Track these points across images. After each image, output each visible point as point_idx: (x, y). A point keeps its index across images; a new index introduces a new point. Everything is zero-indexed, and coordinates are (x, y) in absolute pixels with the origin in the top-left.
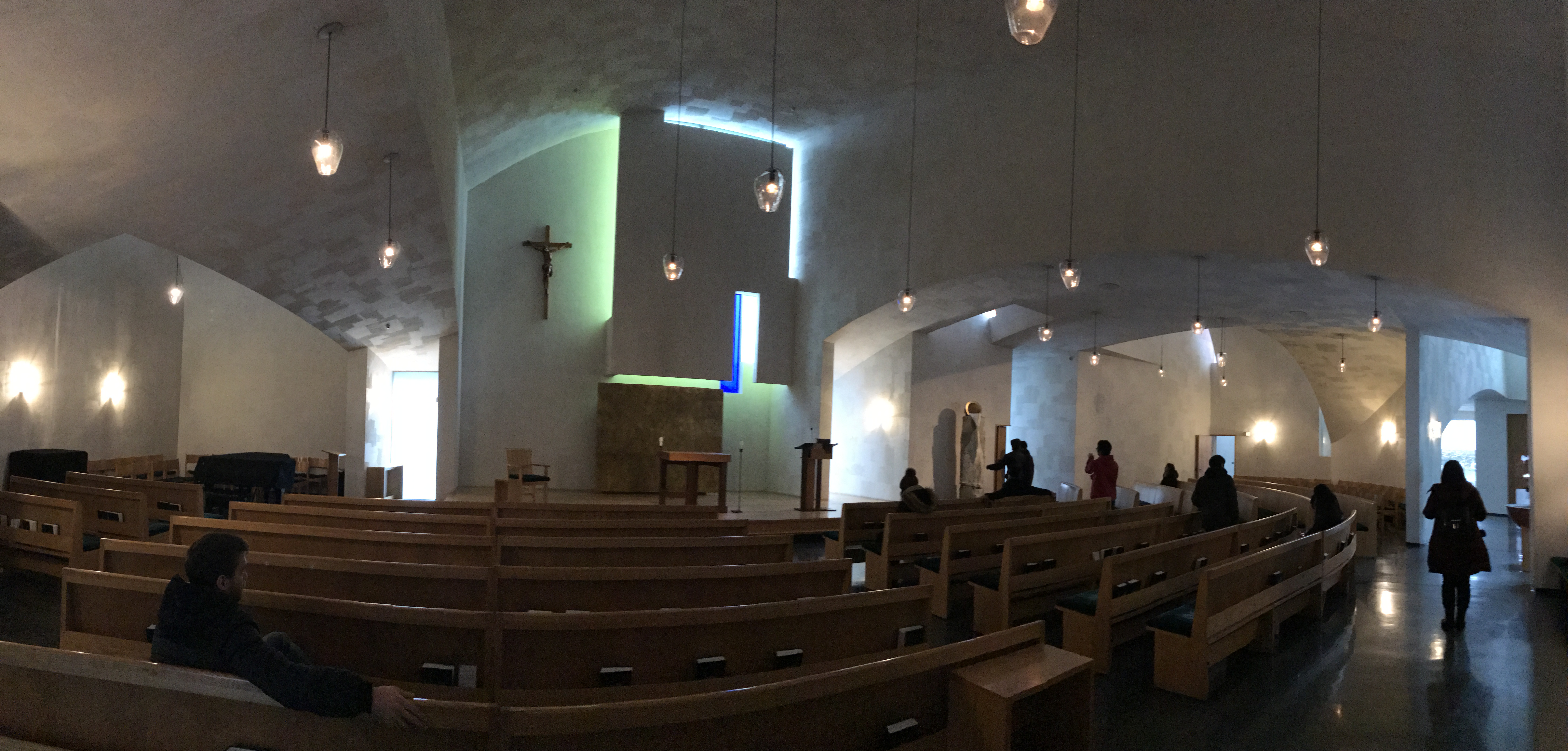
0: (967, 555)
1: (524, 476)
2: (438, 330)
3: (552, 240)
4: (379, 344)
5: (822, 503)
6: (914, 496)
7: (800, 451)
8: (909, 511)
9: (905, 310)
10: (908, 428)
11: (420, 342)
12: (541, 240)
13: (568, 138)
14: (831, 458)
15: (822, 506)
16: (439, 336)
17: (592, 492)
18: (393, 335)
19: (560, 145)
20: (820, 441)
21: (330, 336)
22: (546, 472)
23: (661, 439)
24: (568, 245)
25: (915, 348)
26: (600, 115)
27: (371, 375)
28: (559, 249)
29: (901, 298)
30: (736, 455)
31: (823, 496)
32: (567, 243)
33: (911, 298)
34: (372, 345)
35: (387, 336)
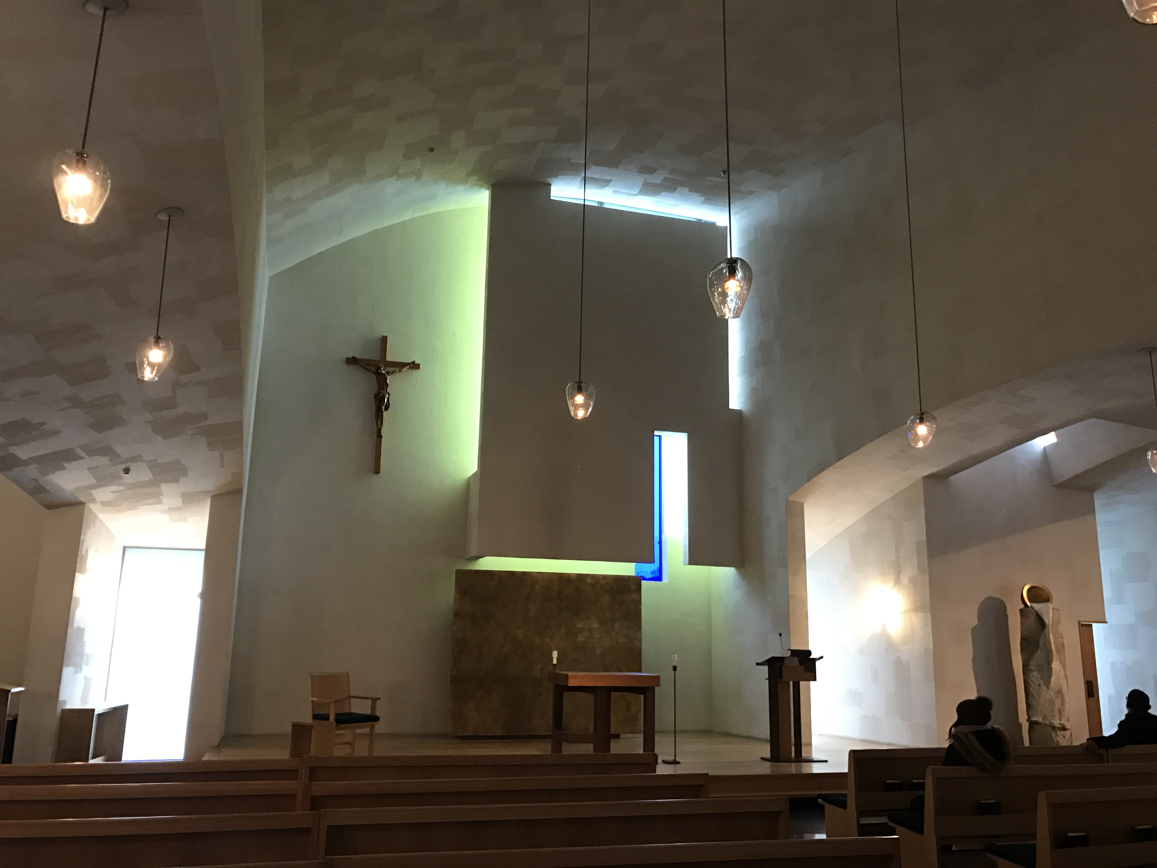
0: (1082, 842)
1: (337, 715)
2: (210, 484)
3: (389, 358)
4: (106, 499)
5: (804, 749)
6: (973, 738)
7: (766, 668)
8: (964, 763)
9: (921, 444)
10: (930, 629)
11: (178, 502)
12: (373, 355)
13: (416, 215)
14: (814, 678)
15: (804, 755)
16: (211, 494)
17: (444, 736)
18: (132, 487)
19: (405, 222)
20: (794, 653)
21: (15, 481)
22: (373, 708)
23: (555, 654)
24: (415, 366)
25: (929, 504)
26: (461, 188)
27: (87, 551)
28: (400, 371)
29: (912, 428)
30: (666, 678)
31: (804, 740)
32: (413, 363)
33: (928, 426)
34: (94, 501)
35: (122, 488)
